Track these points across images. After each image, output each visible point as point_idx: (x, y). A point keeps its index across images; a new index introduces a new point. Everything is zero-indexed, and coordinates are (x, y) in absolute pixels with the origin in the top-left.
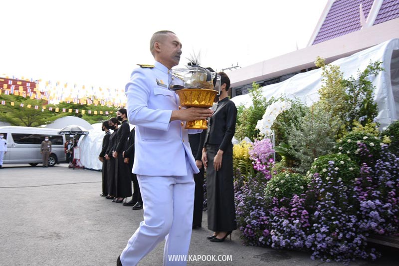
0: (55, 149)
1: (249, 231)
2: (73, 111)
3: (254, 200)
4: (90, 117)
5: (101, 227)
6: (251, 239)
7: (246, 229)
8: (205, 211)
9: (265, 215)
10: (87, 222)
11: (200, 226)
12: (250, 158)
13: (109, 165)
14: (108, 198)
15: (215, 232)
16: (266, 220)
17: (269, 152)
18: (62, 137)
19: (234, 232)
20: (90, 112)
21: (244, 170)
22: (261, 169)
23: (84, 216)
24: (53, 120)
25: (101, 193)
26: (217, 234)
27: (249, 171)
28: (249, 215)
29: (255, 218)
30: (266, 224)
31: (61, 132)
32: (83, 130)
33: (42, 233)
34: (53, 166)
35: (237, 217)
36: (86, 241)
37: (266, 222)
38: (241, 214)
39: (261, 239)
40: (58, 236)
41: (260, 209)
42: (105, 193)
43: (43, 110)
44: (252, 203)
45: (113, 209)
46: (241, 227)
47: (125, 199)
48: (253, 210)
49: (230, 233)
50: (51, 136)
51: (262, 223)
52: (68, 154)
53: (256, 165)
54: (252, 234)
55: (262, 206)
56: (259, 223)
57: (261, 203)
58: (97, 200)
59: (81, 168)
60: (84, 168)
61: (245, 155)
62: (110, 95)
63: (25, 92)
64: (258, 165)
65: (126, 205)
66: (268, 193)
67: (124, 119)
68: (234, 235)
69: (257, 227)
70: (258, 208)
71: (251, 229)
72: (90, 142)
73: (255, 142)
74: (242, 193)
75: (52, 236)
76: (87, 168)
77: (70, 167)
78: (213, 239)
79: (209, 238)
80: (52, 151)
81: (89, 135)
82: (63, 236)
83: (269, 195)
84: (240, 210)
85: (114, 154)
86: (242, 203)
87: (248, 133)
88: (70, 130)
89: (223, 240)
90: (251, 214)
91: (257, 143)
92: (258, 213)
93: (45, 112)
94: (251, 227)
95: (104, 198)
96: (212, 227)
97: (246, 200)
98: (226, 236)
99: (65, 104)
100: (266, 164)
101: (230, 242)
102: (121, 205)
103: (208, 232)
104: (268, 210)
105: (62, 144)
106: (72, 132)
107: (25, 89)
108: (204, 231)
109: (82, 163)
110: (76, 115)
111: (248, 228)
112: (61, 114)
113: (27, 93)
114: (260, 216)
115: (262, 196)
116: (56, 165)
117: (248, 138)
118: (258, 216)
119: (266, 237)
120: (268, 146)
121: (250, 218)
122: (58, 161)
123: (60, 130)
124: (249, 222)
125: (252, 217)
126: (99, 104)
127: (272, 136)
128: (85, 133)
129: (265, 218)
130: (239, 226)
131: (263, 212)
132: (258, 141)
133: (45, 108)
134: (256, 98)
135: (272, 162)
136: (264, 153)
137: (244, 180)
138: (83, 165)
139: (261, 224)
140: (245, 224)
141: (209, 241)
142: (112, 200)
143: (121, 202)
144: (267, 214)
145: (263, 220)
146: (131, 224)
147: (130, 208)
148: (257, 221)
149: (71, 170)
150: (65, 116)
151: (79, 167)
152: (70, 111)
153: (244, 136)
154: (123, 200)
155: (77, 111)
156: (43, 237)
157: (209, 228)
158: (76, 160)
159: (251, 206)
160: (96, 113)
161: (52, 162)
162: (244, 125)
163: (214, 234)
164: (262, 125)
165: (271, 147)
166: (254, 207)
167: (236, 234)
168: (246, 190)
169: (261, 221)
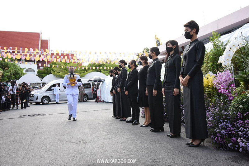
0: (87, 91)
1: (219, 139)
2: (96, 68)
3: (221, 116)
4: (106, 72)
5: (112, 136)
6: (221, 145)
7: (216, 138)
8: (182, 125)
9: (231, 127)
10: (103, 133)
11: (179, 135)
12: (214, 86)
13: (116, 98)
14: (117, 118)
15: (191, 140)
16: (233, 131)
17: (229, 80)
18: (90, 84)
19: (206, 139)
20: (105, 68)
21: (210, 95)
22: (225, 92)
23: (102, 129)
24: (85, 75)
25: (113, 115)
26: (193, 141)
27: (214, 96)
28: (219, 127)
29: (223, 129)
30: (233, 133)
31: (89, 81)
32: (102, 79)
33: (75, 140)
34: (86, 101)
35: (208, 128)
36: (101, 145)
37: (233, 132)
38: (211, 127)
39: (229, 145)
40: (84, 142)
41: (227, 122)
42: (115, 116)
43: (79, 69)
44: (220, 117)
45: (119, 125)
46: (212, 136)
47: (127, 118)
48: (221, 123)
49: (203, 140)
50: (84, 84)
51: (230, 132)
52: (94, 94)
53: (220, 90)
54: (221, 141)
55: (228, 119)
56: (227, 132)
57: (228, 118)
58: (110, 120)
59: (102, 102)
60: (103, 102)
61: (210, 84)
62: (116, 56)
63: (68, 59)
64: (222, 90)
65: (128, 122)
66: (233, 110)
67: (123, 67)
68: (207, 142)
69: (226, 135)
70: (225, 121)
71: (221, 137)
72: (106, 86)
73: (218, 74)
74: (210, 111)
75: (81, 142)
76: (105, 102)
77: (95, 102)
78: (190, 145)
79: (187, 144)
80: (85, 93)
81: (105, 81)
82: (87, 142)
83: (234, 111)
84: (210, 124)
85: (118, 89)
86: (210, 118)
87: (211, 69)
88: (94, 79)
89: (198, 146)
90: (219, 126)
91: (219, 74)
92: (225, 125)
93: (80, 70)
94: (220, 136)
95: (114, 118)
96: (189, 136)
97: (214, 116)
98: (200, 143)
99: (91, 65)
100: (228, 89)
101: (204, 147)
102: (125, 122)
103: (185, 140)
104: (233, 122)
105: (91, 88)
106: (95, 81)
107: (68, 58)
108: (183, 139)
109: (102, 99)
110: (98, 71)
111: (218, 137)
112: (89, 71)
113: (70, 60)
114: (227, 127)
115: (228, 112)
116: (87, 101)
117: (211, 72)
118: (226, 127)
119: (234, 143)
120: (228, 76)
121: (219, 129)
122: (89, 98)
123: (88, 80)
124: (219, 132)
125: (220, 128)
126: (110, 63)
127: (231, 68)
128: (103, 81)
129: (232, 129)
130: (211, 135)
131: (230, 124)
132: (220, 73)
133: (80, 68)
134: (215, 43)
135: (233, 87)
136: (225, 81)
137: (210, 102)
138: (103, 100)
139: (229, 134)
140: (215, 134)
141: (187, 146)
142: (119, 120)
143: (125, 120)
144: (233, 126)
145: (230, 130)
146: (131, 134)
147: (131, 124)
148: (225, 131)
149: (96, 103)
150: (91, 72)
151: (100, 101)
152: (94, 68)
153: (208, 71)
154: (126, 119)
155: (98, 68)
156: (75, 143)
157: (187, 137)
158: (98, 97)
159: (219, 120)
160: (108, 68)
161: (86, 99)
162: (208, 63)
163: (191, 141)
164: (224, 59)
165: (231, 77)
166: (221, 121)
167: (208, 141)
168: (213, 109)
169: (228, 131)
